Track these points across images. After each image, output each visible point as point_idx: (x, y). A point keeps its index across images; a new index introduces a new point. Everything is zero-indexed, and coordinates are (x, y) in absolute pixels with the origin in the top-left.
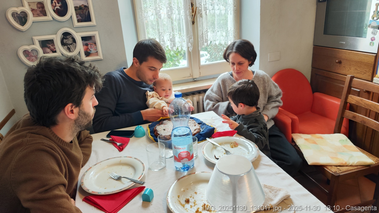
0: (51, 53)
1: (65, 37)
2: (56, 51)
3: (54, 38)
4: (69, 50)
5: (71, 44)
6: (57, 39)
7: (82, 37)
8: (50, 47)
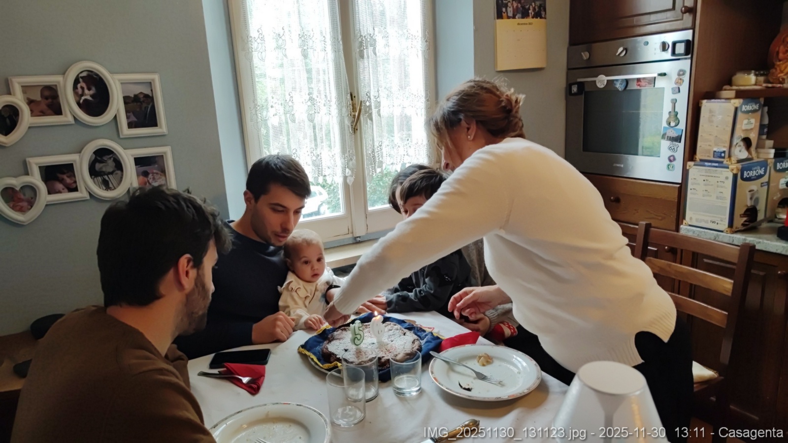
0: (65, 192)
1: (99, 159)
2: (77, 187)
3: (75, 161)
4: (106, 185)
5: (112, 173)
6: (82, 163)
7: (135, 159)
8: (63, 179)
